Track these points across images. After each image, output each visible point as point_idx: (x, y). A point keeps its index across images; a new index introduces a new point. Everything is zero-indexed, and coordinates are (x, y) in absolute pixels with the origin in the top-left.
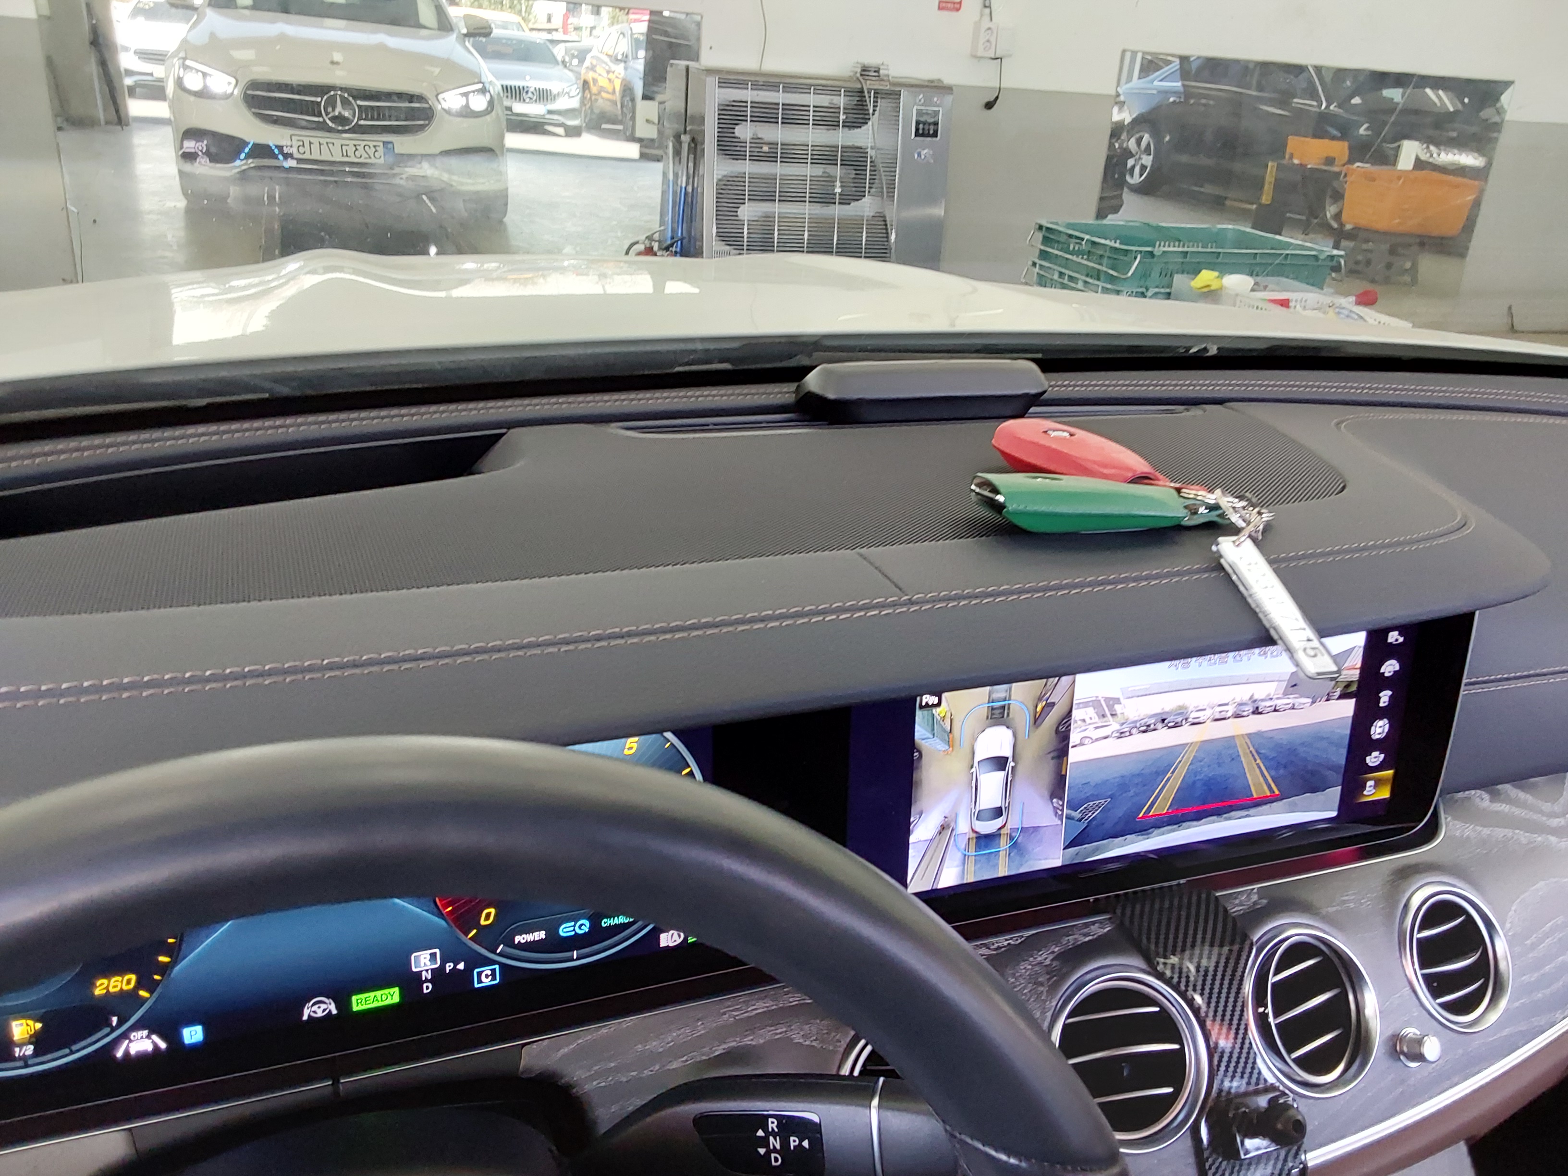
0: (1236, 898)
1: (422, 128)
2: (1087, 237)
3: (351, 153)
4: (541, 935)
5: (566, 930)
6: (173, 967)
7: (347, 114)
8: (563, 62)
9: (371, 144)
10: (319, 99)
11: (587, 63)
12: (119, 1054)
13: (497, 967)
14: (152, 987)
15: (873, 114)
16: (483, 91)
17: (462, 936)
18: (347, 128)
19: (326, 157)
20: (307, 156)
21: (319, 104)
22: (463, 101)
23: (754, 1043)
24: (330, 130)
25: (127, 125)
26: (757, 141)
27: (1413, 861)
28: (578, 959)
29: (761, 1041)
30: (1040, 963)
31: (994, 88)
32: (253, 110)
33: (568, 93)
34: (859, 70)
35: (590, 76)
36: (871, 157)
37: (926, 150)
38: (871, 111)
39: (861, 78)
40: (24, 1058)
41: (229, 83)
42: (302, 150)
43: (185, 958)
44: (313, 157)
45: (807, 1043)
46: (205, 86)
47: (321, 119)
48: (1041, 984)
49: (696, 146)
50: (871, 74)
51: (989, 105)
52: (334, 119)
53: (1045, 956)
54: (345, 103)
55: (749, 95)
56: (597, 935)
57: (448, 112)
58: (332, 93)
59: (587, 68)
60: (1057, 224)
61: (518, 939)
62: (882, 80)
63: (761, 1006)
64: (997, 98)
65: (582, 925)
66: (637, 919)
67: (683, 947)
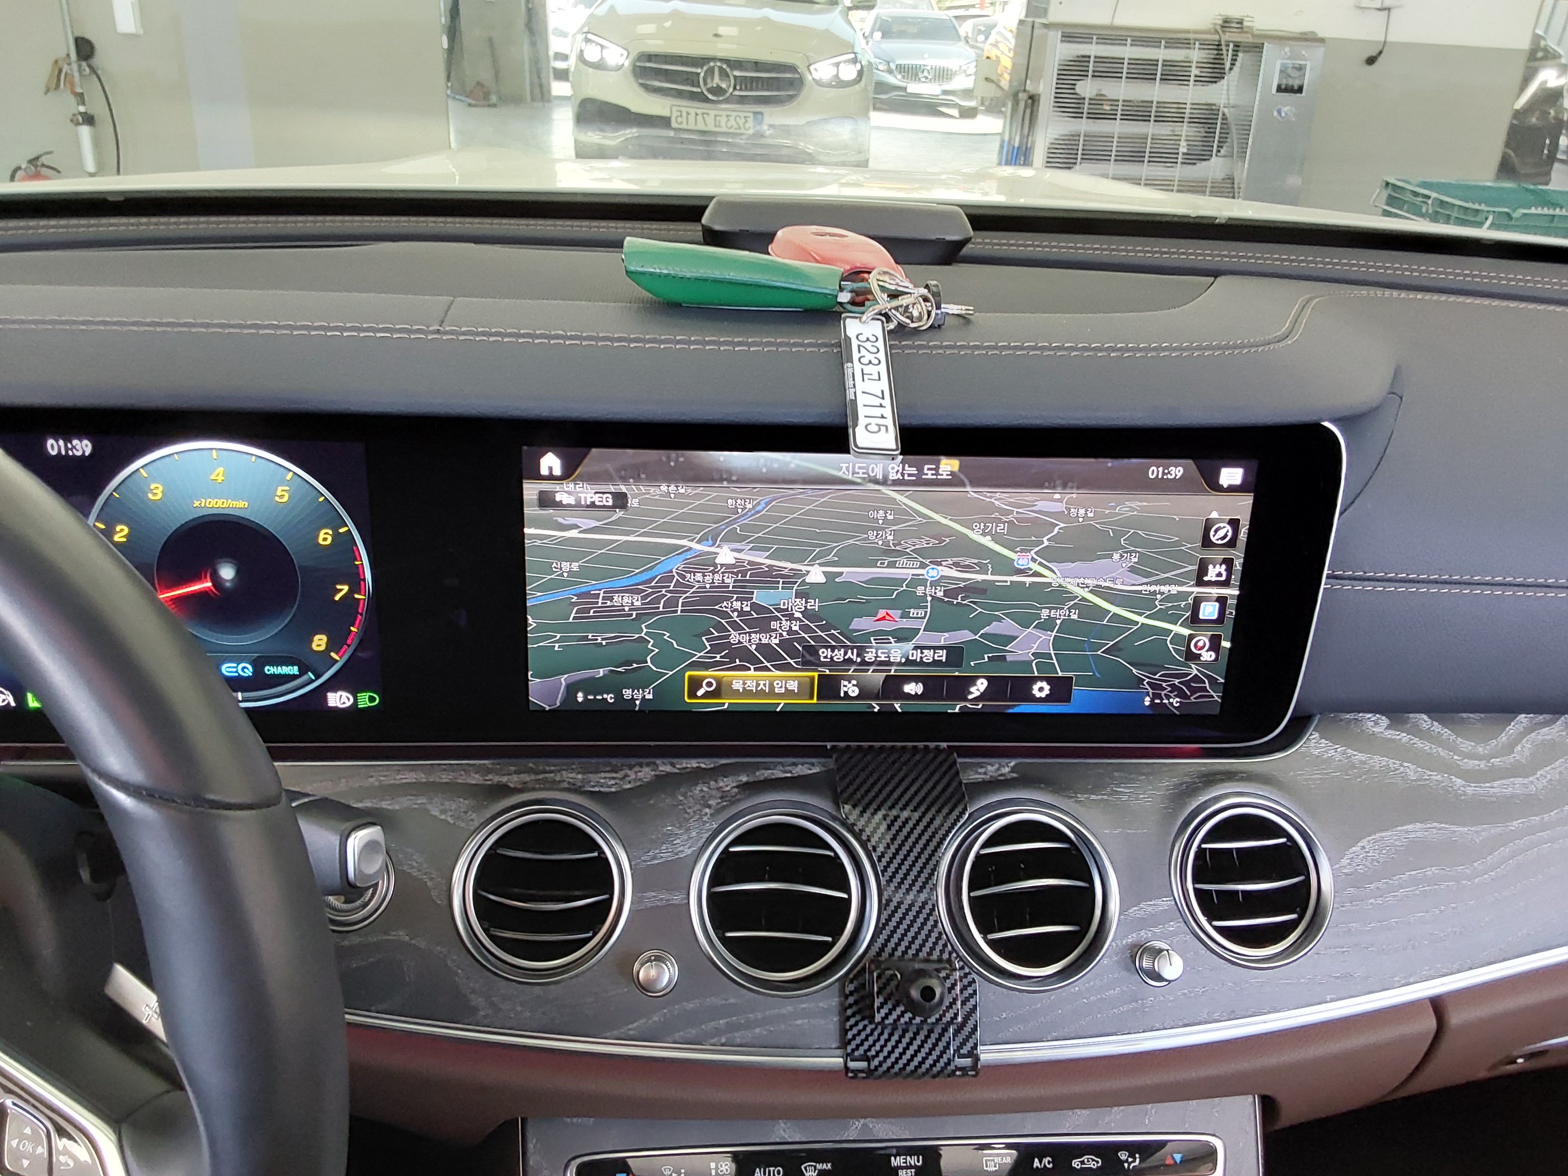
0: (982, 767)
1: (791, 98)
2: (1434, 195)
3: (723, 124)
5: (229, 670)
7: (724, 86)
8: (966, 38)
9: (742, 115)
10: (699, 71)
11: (991, 39)
15: (1231, 69)
16: (855, 61)
18: (721, 98)
19: (701, 126)
20: (684, 126)
21: (698, 74)
22: (834, 71)
23: (389, 807)
24: (706, 100)
25: (549, 101)
26: (1097, 98)
27: (1234, 768)
28: (244, 701)
29: (397, 807)
31: (1379, 42)
32: (641, 81)
33: (965, 71)
34: (1220, 22)
35: (994, 53)
36: (1224, 115)
37: (1288, 105)
38: (1228, 66)
39: (1220, 31)
41: (622, 55)
42: (679, 119)
44: (689, 127)
45: (443, 817)
46: (602, 59)
47: (699, 90)
48: (709, 807)
49: (1032, 105)
50: (1233, 25)
51: (1371, 61)
52: (711, 90)
53: (728, 784)
54: (724, 74)
55: (1093, 50)
56: (261, 680)
57: (818, 83)
58: (712, 64)
59: (991, 44)
60: (1408, 182)
62: (1246, 32)
63: (410, 777)
64: (1380, 53)
65: (244, 668)
66: (302, 672)
67: (354, 709)
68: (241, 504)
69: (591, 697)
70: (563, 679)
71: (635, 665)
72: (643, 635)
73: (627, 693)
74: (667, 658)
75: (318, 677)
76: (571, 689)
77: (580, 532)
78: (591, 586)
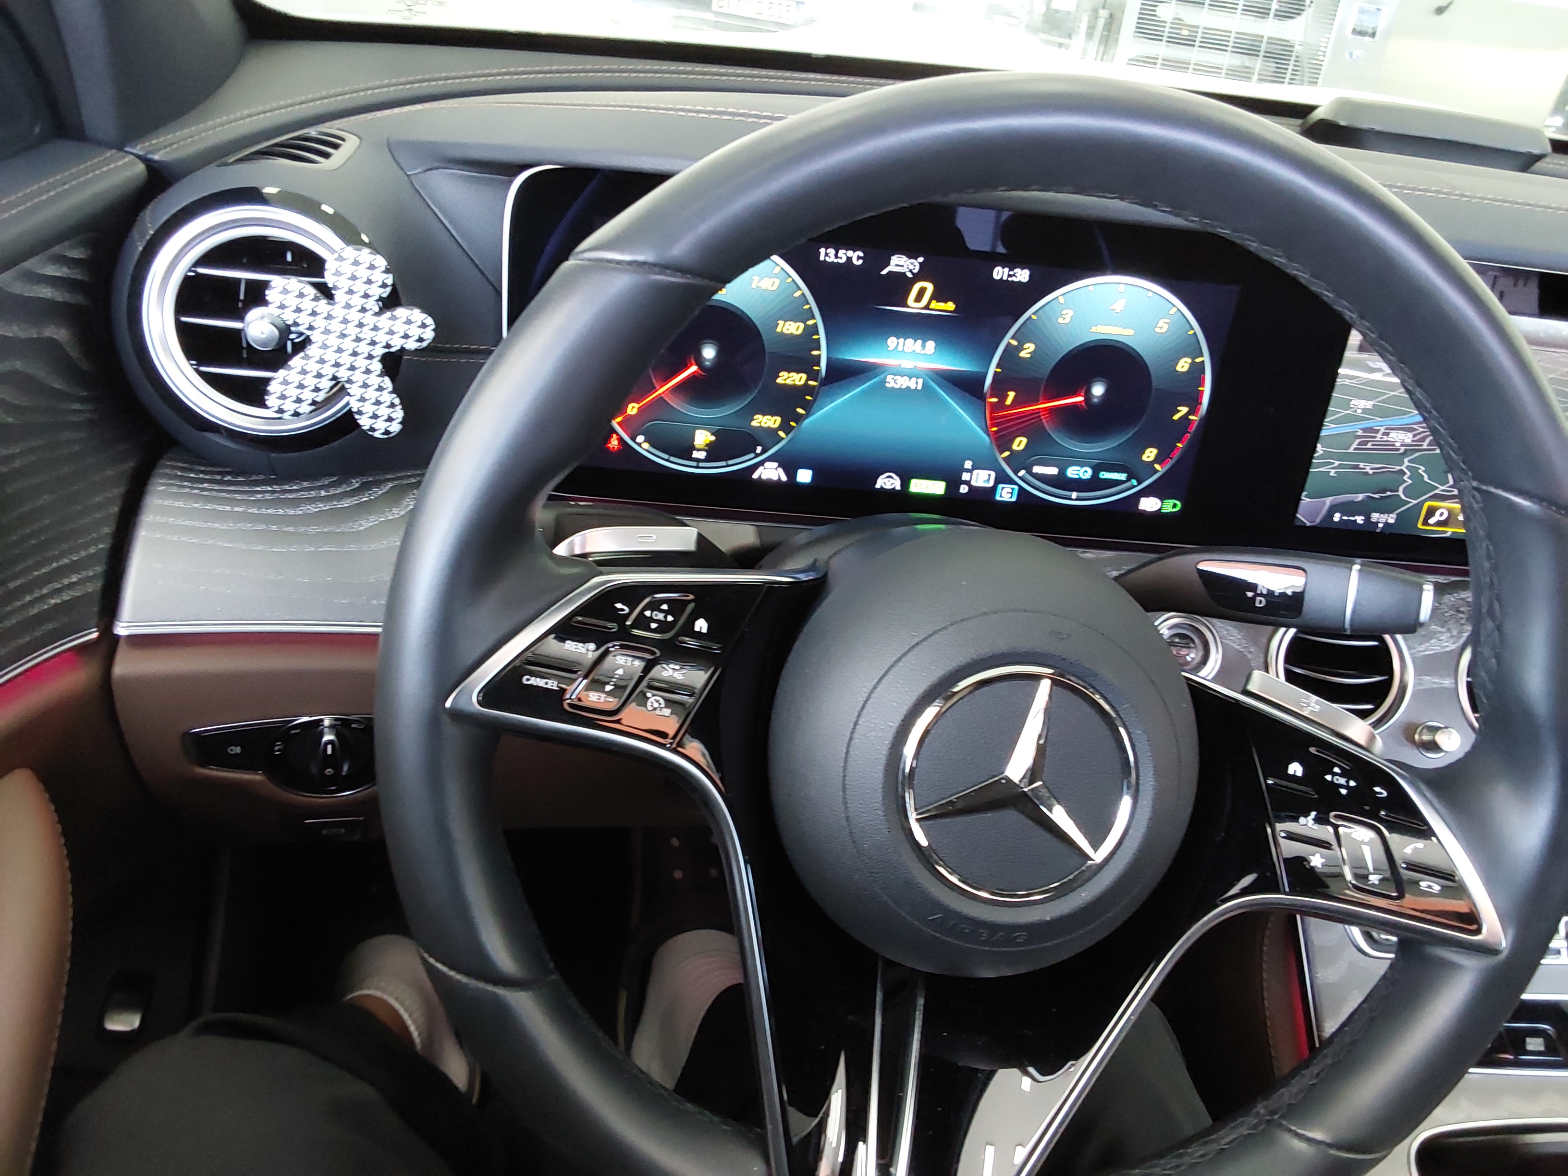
4: (1053, 471)
5: (1073, 472)
6: (806, 418)
12: (755, 476)
13: (1016, 487)
14: (788, 430)
15: (1310, 6)
17: (997, 454)
26: (1178, 22)
28: (1077, 499)
30: (1463, 599)
36: (1298, 52)
37: (1360, 48)
40: (698, 460)
43: (814, 414)
49: (1112, 23)
51: (1440, 11)
56: (1094, 484)
61: (1037, 469)
64: (1450, 4)
65: (1086, 471)
66: (1129, 479)
67: (1158, 514)
68: (1130, 332)
69: (1345, 518)
70: (1329, 501)
71: (1389, 493)
72: (1403, 468)
73: (1375, 516)
74: (1418, 488)
75: (1139, 483)
76: (1333, 509)
77: (1384, 375)
78: (1376, 422)
